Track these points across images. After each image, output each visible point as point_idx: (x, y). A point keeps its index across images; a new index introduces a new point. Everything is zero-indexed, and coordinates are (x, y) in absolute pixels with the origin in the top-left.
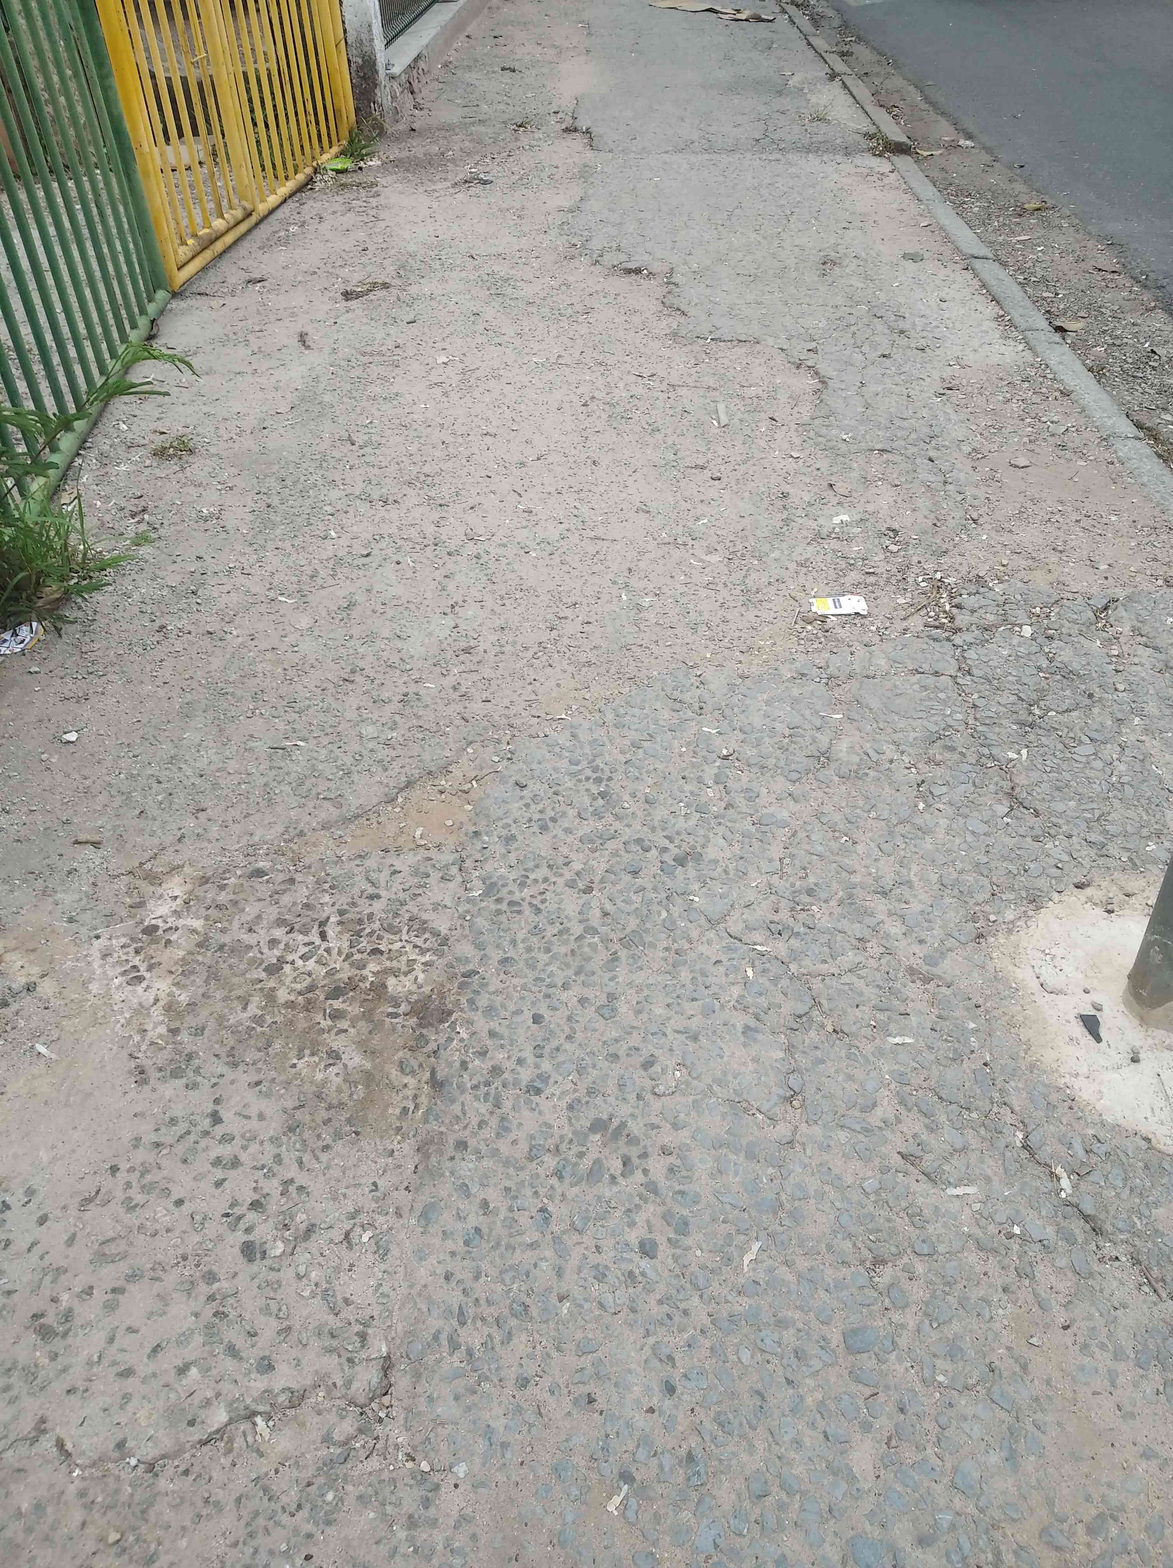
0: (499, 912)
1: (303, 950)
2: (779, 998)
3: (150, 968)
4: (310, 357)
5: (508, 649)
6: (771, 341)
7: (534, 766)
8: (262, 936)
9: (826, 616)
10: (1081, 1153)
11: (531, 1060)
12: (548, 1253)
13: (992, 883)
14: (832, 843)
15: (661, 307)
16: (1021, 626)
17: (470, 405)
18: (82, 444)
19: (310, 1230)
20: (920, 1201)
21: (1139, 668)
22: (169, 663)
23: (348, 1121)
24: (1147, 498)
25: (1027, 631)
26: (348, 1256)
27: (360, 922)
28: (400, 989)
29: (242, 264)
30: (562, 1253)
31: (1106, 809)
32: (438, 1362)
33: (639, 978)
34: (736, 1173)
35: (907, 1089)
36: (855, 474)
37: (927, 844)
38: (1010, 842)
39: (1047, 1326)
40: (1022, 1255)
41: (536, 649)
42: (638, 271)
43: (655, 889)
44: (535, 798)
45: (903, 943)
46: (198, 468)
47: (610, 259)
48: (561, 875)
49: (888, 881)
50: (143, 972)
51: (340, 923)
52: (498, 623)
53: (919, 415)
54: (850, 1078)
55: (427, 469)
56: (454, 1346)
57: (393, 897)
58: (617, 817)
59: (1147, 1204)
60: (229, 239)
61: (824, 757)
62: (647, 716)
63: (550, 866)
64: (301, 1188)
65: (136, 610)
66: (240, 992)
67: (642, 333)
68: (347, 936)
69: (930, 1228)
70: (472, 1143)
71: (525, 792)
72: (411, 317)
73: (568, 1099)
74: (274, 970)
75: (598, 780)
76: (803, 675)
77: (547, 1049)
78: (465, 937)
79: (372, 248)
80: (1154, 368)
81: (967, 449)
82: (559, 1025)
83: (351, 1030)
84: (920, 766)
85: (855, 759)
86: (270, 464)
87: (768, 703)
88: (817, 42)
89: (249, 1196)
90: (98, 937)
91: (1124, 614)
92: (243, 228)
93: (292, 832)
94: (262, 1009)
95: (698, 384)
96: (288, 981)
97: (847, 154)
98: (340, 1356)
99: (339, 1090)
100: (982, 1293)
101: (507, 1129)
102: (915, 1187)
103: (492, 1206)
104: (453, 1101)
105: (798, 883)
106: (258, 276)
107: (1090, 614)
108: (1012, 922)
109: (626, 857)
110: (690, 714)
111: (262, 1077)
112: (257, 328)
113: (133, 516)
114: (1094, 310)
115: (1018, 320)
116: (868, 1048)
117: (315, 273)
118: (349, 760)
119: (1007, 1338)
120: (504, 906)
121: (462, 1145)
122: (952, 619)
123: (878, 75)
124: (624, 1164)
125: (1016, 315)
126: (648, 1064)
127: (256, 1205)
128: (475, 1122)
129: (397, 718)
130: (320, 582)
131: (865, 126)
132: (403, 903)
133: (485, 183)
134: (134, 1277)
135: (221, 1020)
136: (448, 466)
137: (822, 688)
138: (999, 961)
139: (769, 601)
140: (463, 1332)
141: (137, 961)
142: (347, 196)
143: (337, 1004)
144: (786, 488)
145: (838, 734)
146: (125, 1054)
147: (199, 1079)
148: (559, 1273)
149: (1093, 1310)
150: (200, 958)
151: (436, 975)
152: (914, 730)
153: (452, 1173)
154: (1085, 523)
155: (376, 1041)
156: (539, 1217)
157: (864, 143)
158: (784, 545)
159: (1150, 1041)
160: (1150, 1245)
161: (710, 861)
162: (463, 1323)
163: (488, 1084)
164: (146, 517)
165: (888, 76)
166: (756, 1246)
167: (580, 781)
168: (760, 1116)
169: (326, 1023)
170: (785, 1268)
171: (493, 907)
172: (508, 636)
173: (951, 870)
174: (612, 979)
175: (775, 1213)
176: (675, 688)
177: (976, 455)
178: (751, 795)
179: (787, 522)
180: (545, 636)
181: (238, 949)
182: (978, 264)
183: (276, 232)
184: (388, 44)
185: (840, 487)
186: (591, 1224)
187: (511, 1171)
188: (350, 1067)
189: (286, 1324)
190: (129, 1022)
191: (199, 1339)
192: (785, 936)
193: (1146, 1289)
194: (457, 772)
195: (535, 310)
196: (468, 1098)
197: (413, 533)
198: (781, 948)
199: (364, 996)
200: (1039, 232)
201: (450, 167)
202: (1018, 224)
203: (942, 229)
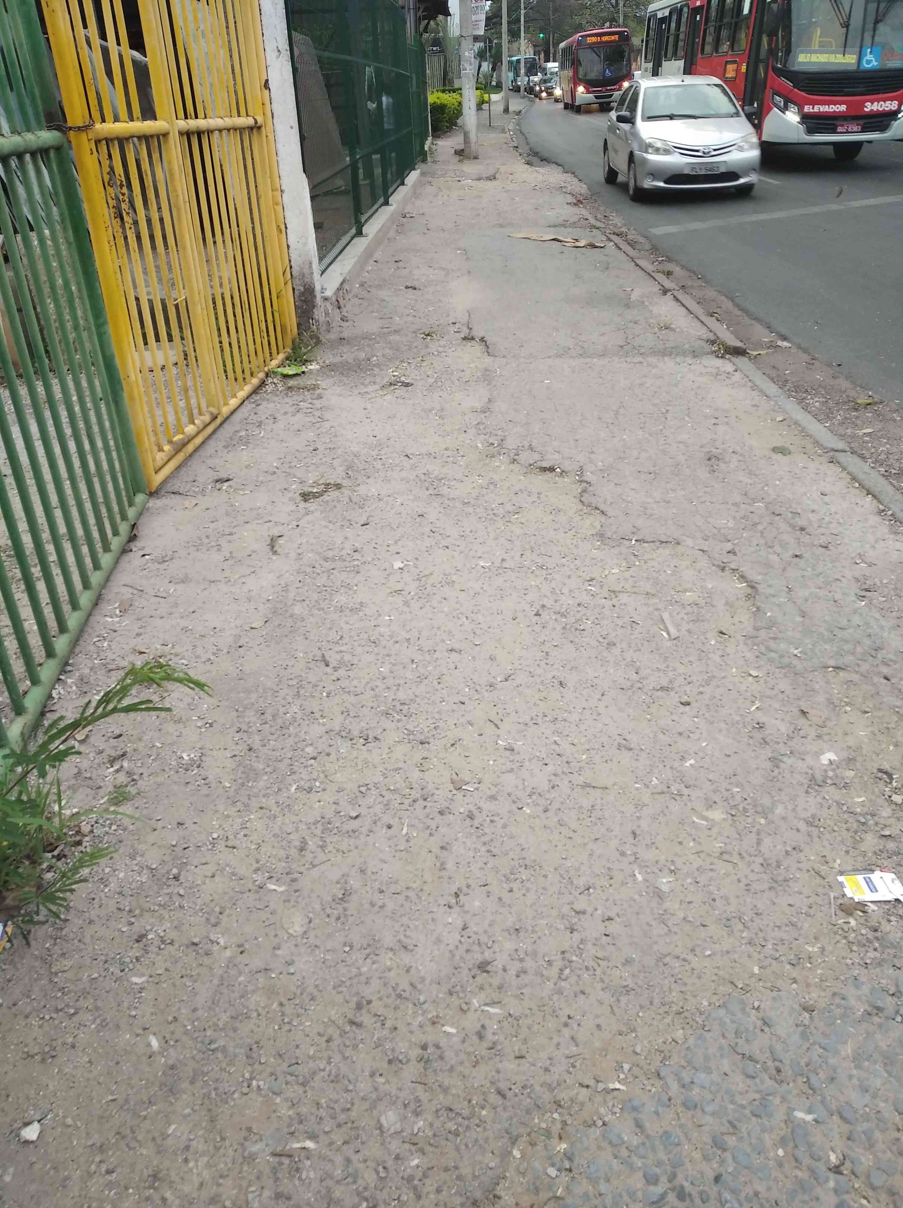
4: (278, 562)
5: (529, 964)
6: (689, 542)
9: (864, 904)
15: (580, 506)
17: (430, 616)
18: (64, 667)
29: (210, 462)
41: (560, 962)
42: (552, 469)
47: (526, 457)
52: (510, 921)
53: (854, 623)
60: (198, 440)
65: (113, 905)
67: (570, 534)
72: (363, 520)
79: (321, 448)
86: (248, 691)
92: (210, 429)
95: (636, 590)
97: (695, 357)
106: (225, 476)
110: (768, 1082)
112: (227, 531)
113: (112, 763)
117: (275, 473)
123: (694, 287)
125: (893, 508)
129: (420, 1092)
130: (309, 856)
131: (703, 333)
133: (407, 385)
136: (421, 690)
139: (795, 879)
142: (295, 398)
157: (708, 348)
158: (784, 796)
164: (125, 764)
165: (702, 288)
176: (737, 1033)
179: (774, 761)
182: (841, 457)
183: (238, 432)
184: (323, 272)
185: (813, 714)
195: (471, 510)
200: (879, 425)
201: (376, 371)
202: (857, 417)
203: (796, 423)
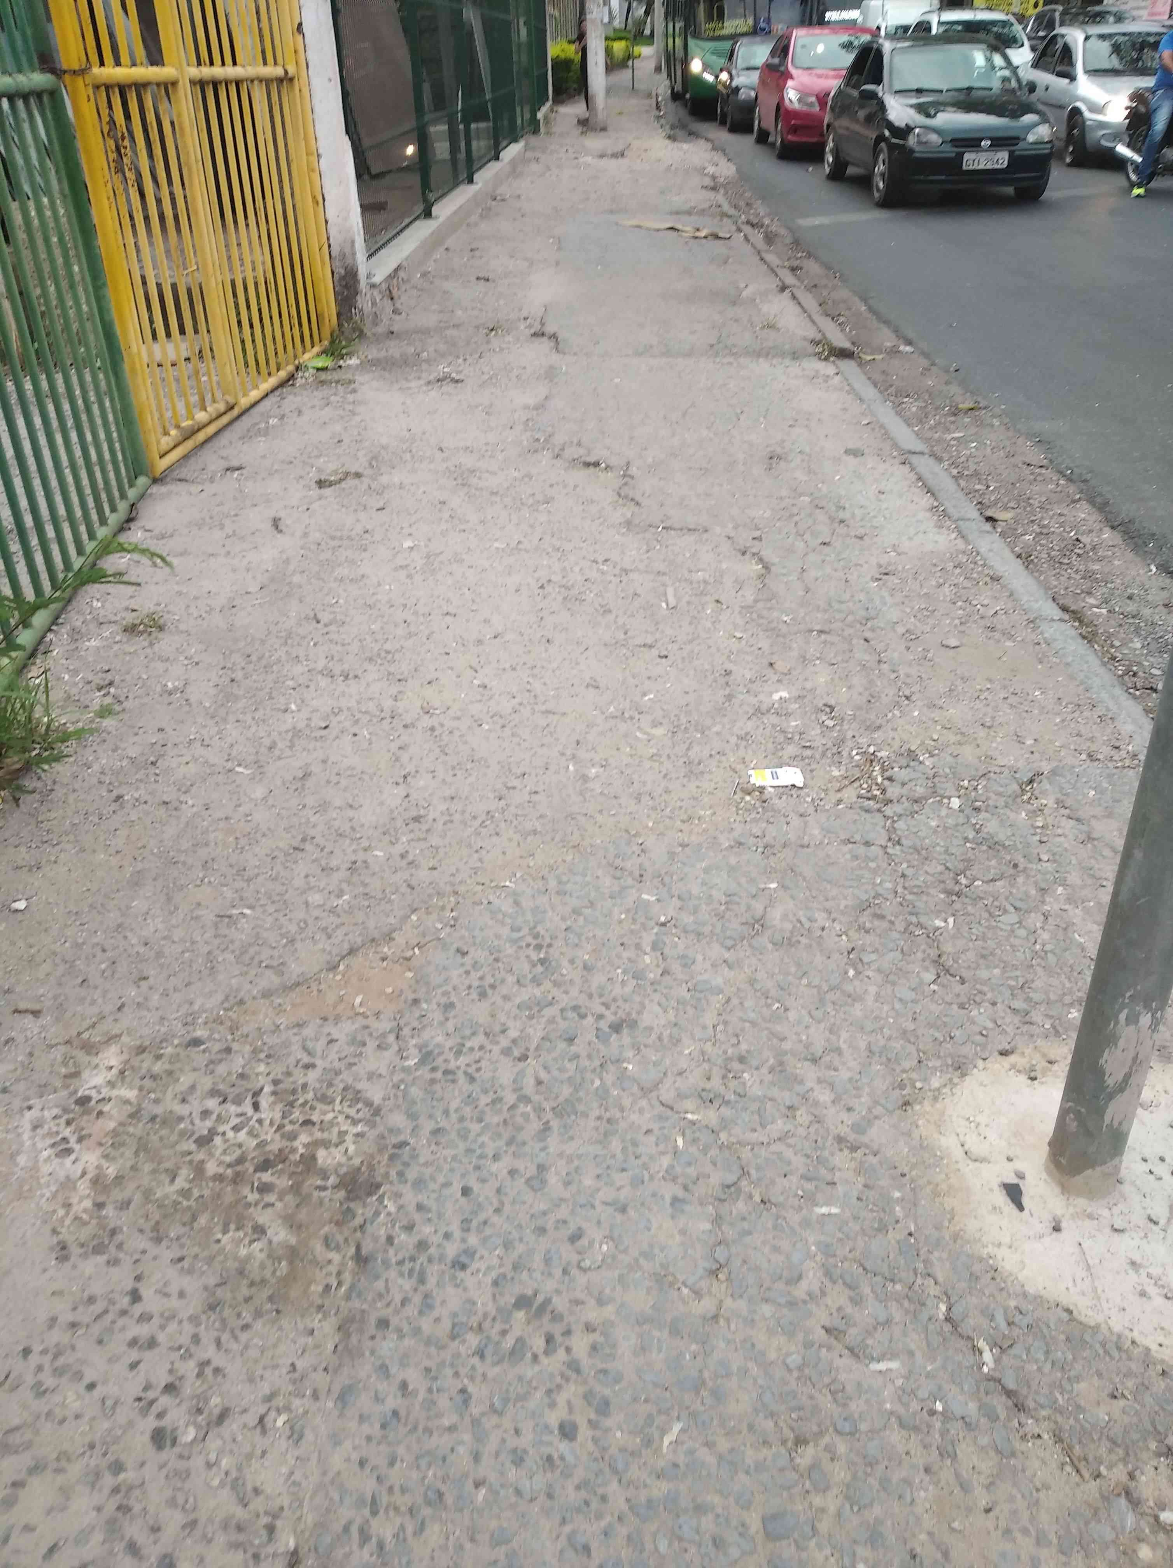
0: (433, 1081)
1: (235, 1121)
2: (708, 1168)
3: (80, 1140)
4: (282, 540)
5: (457, 817)
6: (718, 530)
7: (477, 933)
8: (195, 1106)
9: (763, 788)
10: (1003, 1325)
11: (457, 1234)
12: (467, 1437)
13: (918, 1050)
14: (765, 1010)
15: (616, 498)
16: (949, 798)
17: (432, 587)
18: (55, 621)
19: (223, 1415)
20: (843, 1377)
21: (1062, 839)
22: (123, 833)
23: (271, 1299)
24: (1072, 677)
25: (955, 803)
26: (261, 1442)
27: (294, 1092)
28: (329, 1161)
29: (224, 453)
30: (480, 1438)
31: (1030, 977)
32: (348, 1556)
33: (570, 1148)
34: (660, 1350)
35: (831, 1260)
36: (795, 653)
37: (857, 1011)
38: (936, 1009)
39: (969, 1510)
40: (944, 1433)
41: (484, 817)
42: (596, 464)
43: (589, 1057)
44: (475, 965)
45: (832, 1110)
46: (166, 644)
47: (572, 452)
48: (497, 1043)
49: (818, 1049)
50: (73, 1143)
51: (274, 1093)
52: (448, 793)
53: (856, 598)
54: (776, 1249)
55: (388, 646)
56: (365, 1537)
57: (328, 1066)
58: (556, 984)
59: (1069, 1379)
60: (211, 430)
61: (758, 924)
62: (588, 884)
63: (487, 1034)
64: (217, 1371)
65: (94, 780)
66: (168, 1165)
67: (597, 522)
68: (279, 1107)
69: (853, 1406)
70: (394, 1321)
71: (466, 959)
72: (380, 505)
73: (494, 1274)
74: (205, 1141)
75: (539, 947)
76: (740, 844)
77: (474, 1223)
78: (399, 1107)
79: (347, 440)
80: (1079, 555)
81: (901, 630)
82: (487, 1198)
83: (279, 1205)
84: (851, 933)
85: (788, 926)
86: (237, 641)
87: (706, 871)
88: (769, 257)
89: (164, 1379)
90: (30, 1108)
91: (1048, 787)
92: (225, 420)
93: (232, 1001)
94: (190, 1182)
95: (649, 569)
96: (218, 1153)
97: (794, 358)
98: (245, 1552)
99: (262, 1266)
100: (904, 1474)
101: (430, 1307)
102: (838, 1362)
103: (410, 1388)
104: (377, 1277)
105: (730, 1051)
106: (235, 463)
107: (1015, 787)
108: (938, 1089)
109: (563, 1025)
110: (630, 881)
111: (184, 1252)
112: (232, 513)
113: (99, 690)
114: (1024, 501)
115: (951, 511)
116: (795, 1218)
117: (292, 462)
118: (293, 928)
119: (928, 1522)
120: (439, 1075)
121: (383, 1324)
122: (884, 791)
123: (825, 286)
124: (548, 1342)
125: (948, 505)
126: (575, 1238)
127: (170, 1388)
128: (398, 1299)
129: (344, 886)
130: (277, 752)
131: (812, 333)
132: (338, 1073)
133: (457, 381)
134: (36, 1469)
135: (147, 1194)
136: (409, 644)
137: (758, 856)
138: (924, 1128)
139: (710, 772)
140: (375, 1523)
141: (67, 1132)
142: (326, 392)
143: (266, 1177)
144: (729, 666)
145: (771, 902)
146: (47, 1229)
147: (121, 1255)
148: (477, 1457)
149: (1014, 1492)
150: (131, 1130)
151: (368, 1146)
152: (845, 898)
153: (373, 1353)
154: (1013, 700)
155: (303, 1215)
156: (459, 1399)
157: (811, 349)
158: (726, 720)
159: (1071, 1210)
160: (1072, 1421)
161: (646, 1028)
162: (374, 1513)
163: (413, 1259)
164: (112, 690)
165: (834, 288)
166: (677, 1427)
167: (521, 947)
168: (685, 1291)
169: (253, 1197)
170: (706, 1449)
171: (428, 1076)
172: (455, 806)
173: (879, 1036)
174: (543, 1149)
175: (698, 1392)
176: (617, 856)
177: (911, 637)
178: (687, 962)
179: (729, 697)
180: (494, 805)
181: (169, 1120)
182: (914, 459)
183: (257, 424)
184: (370, 256)
185: (780, 665)
186: (510, 1405)
187: (433, 1350)
188: (274, 1245)
189: (192, 1516)
190: (54, 1195)
191: (98, 1537)
192: (716, 1104)
193: (1068, 1469)
194: (400, 939)
195: (498, 499)
196: (392, 1274)
197: (371, 706)
198: (711, 1116)
199: (292, 1169)
200: (973, 430)
201: (424, 366)
202: (953, 422)
203: (882, 426)
